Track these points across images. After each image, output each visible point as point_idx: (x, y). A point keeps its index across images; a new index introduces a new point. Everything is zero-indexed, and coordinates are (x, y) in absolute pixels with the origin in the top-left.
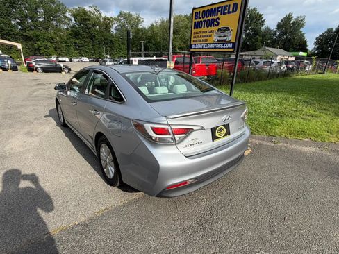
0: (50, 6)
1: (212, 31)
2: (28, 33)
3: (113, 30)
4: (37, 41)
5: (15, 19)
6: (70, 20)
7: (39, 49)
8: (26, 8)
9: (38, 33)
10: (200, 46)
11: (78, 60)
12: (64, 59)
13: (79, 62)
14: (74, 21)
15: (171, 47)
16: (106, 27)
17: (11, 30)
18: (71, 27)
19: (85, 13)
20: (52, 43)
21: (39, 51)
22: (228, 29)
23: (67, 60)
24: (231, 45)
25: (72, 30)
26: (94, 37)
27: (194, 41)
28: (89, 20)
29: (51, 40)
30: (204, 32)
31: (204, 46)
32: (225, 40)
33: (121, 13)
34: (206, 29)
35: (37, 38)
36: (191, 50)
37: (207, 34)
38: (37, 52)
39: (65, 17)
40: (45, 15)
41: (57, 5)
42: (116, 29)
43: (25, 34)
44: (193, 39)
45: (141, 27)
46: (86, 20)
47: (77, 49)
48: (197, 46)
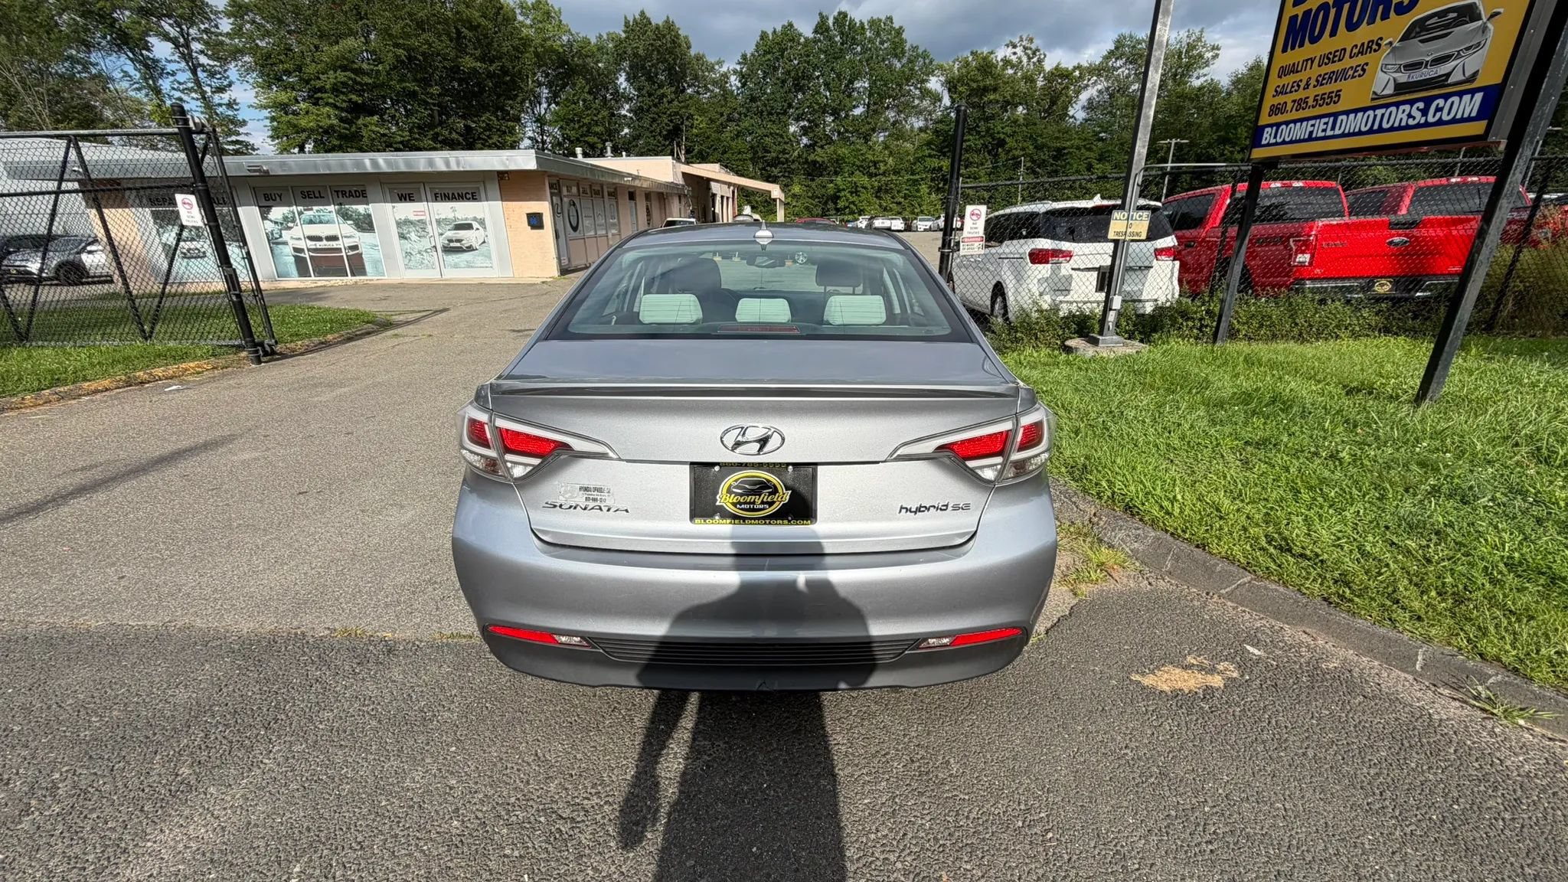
0: (890, 67)
1: (1373, 46)
2: (820, 155)
3: (1077, 113)
4: (836, 173)
5: (797, 120)
6: (937, 98)
7: (835, 198)
8: (827, 85)
9: (844, 151)
10: (1300, 131)
11: (929, 224)
12: (887, 223)
13: (930, 230)
14: (946, 101)
15: (1141, 149)
16: (1053, 103)
17: (784, 152)
18: (937, 122)
19: (986, 66)
20: (871, 175)
21: (836, 203)
22: (1469, 13)
23: (898, 224)
24: (1470, 105)
25: (936, 132)
26: (1002, 143)
27: (1276, 110)
28: (995, 90)
29: (870, 168)
30: (1329, 58)
31: (1319, 128)
32: (1441, 81)
33: (1119, 44)
34: (1345, 39)
35: (838, 165)
36: (1258, 153)
37: (1347, 63)
38: (831, 205)
39: (926, 93)
40: (870, 95)
41: (910, 61)
42: (1090, 106)
43: (812, 157)
44: (1269, 101)
45: (1196, 83)
46: (985, 90)
47: (938, 190)
48: (1285, 133)
